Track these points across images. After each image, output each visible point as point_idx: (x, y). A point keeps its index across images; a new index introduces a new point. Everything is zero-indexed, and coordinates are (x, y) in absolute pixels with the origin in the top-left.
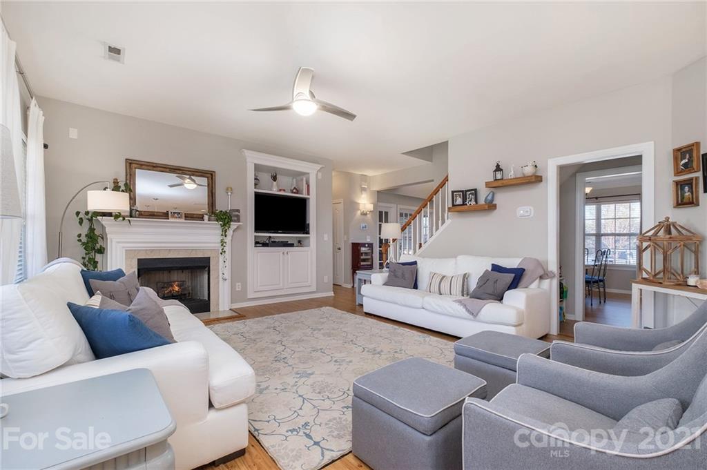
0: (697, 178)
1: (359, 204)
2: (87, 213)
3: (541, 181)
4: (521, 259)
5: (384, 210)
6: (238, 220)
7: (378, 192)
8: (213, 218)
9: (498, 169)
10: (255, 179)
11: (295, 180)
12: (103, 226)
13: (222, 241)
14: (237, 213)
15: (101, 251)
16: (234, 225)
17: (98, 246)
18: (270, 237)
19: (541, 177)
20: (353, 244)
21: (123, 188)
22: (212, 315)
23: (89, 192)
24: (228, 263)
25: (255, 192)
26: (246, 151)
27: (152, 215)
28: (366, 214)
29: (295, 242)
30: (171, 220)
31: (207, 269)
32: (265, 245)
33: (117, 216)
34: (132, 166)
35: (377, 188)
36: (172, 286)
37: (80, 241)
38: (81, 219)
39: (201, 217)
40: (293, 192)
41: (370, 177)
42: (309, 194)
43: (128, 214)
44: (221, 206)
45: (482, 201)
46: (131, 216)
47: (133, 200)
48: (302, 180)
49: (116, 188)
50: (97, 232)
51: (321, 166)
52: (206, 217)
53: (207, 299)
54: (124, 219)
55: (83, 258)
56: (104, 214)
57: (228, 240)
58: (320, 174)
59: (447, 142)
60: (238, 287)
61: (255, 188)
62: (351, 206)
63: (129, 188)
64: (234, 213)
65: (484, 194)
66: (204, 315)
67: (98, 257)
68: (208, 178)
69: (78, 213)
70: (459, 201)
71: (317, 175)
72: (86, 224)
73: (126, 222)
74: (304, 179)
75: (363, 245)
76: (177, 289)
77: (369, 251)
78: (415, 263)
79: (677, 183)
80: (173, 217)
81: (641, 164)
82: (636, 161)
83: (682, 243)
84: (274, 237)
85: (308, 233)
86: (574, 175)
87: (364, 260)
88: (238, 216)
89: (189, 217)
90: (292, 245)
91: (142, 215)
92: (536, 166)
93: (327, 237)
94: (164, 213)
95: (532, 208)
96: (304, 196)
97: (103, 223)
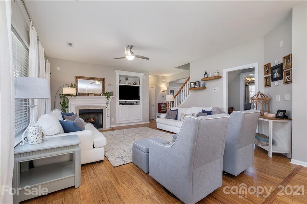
0: (270, 76)
1: (161, 87)
2: (63, 95)
3: (221, 78)
4: (212, 108)
5: (172, 89)
6: (113, 96)
7: (169, 82)
8: (104, 95)
9: (206, 73)
10: (119, 80)
11: (134, 80)
12: (68, 99)
13: (107, 103)
14: (112, 93)
15: (67, 107)
16: (111, 97)
17: (66, 106)
18: (126, 101)
19: (221, 76)
20: (159, 103)
21: (74, 86)
22: (104, 129)
23: (63, 88)
24: (109, 111)
25: (119, 85)
26: (116, 70)
27: (83, 95)
28: (164, 91)
29: (135, 103)
30: (90, 96)
31: (102, 113)
32: (123, 104)
33: (72, 95)
34: (77, 78)
35: (168, 81)
36: (91, 119)
37: (61, 104)
38: (61, 97)
39: (100, 95)
40: (134, 84)
41: (166, 77)
42: (140, 85)
43: (76, 95)
44: (107, 91)
45: (201, 86)
46: (77, 95)
47: (77, 90)
48: (137, 80)
49: (72, 86)
50: (66, 101)
51: (144, 74)
52: (101, 95)
53: (102, 123)
54: (74, 96)
55: (62, 110)
56: (68, 95)
57: (109, 102)
58: (144, 77)
59: (190, 63)
60: (113, 119)
61: (119, 83)
62: (158, 88)
63: (76, 86)
64: (111, 93)
65: (202, 83)
66: (101, 129)
67: (66, 109)
68: (102, 81)
69: (60, 95)
70: (193, 86)
71: (143, 77)
72: (63, 98)
73: (75, 97)
74: (138, 79)
75: (163, 103)
76: (92, 120)
77: (165, 106)
78: (177, 110)
79: (265, 78)
80: (90, 95)
81: (254, 71)
82: (252, 70)
83: (263, 100)
84: (127, 101)
85: (139, 99)
86: (239, 74)
87: (163, 110)
88: (113, 94)
89: (96, 95)
90: (133, 104)
91: (80, 95)
92: (218, 73)
93: (147, 101)
94: (87, 94)
95: (218, 88)
96: (138, 85)
97: (68, 98)
